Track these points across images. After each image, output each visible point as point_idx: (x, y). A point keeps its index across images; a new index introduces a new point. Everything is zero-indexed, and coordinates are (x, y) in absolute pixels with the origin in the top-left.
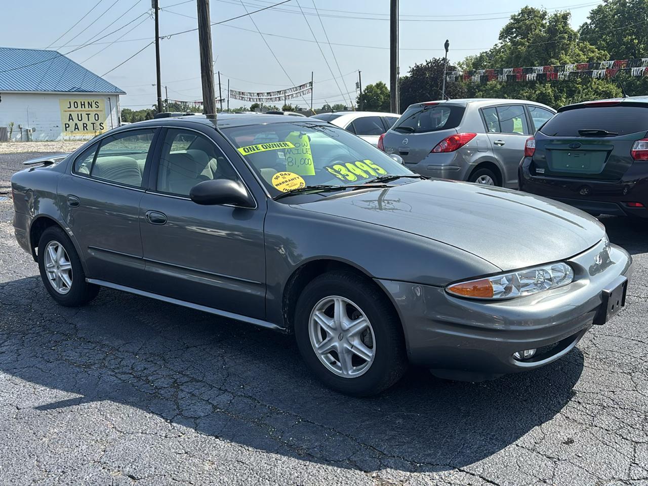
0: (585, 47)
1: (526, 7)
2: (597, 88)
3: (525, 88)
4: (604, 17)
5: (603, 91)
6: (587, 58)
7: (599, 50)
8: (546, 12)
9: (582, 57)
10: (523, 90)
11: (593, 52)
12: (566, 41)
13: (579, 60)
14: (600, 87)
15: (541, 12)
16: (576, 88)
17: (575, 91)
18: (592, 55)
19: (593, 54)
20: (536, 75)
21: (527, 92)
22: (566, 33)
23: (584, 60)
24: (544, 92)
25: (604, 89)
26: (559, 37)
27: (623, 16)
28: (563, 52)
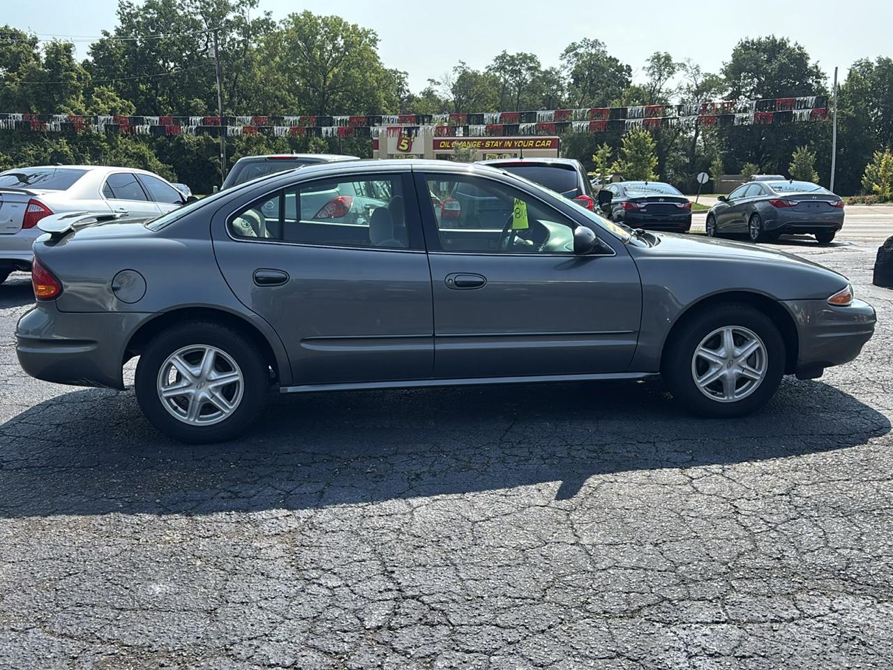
0: (103, 93)
1: (6, 26)
2: (127, 148)
3: (27, 143)
4: (111, 55)
5: (134, 153)
6: (109, 108)
7: (121, 99)
8: (36, 38)
9: (102, 105)
10: (25, 146)
11: (114, 100)
12: (74, 82)
13: (99, 110)
14: (130, 148)
15: (28, 37)
16: (101, 146)
17: (100, 151)
18: (113, 104)
19: (115, 104)
20: (149, 127)
21: (31, 149)
22: (72, 71)
23: (105, 111)
24: (59, 150)
25: (135, 150)
26: (65, 76)
27: (136, 57)
28: (74, 96)
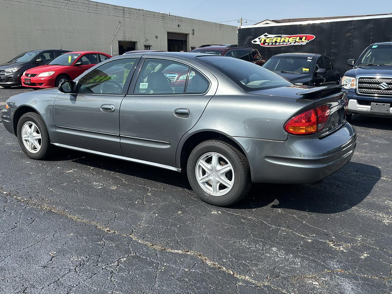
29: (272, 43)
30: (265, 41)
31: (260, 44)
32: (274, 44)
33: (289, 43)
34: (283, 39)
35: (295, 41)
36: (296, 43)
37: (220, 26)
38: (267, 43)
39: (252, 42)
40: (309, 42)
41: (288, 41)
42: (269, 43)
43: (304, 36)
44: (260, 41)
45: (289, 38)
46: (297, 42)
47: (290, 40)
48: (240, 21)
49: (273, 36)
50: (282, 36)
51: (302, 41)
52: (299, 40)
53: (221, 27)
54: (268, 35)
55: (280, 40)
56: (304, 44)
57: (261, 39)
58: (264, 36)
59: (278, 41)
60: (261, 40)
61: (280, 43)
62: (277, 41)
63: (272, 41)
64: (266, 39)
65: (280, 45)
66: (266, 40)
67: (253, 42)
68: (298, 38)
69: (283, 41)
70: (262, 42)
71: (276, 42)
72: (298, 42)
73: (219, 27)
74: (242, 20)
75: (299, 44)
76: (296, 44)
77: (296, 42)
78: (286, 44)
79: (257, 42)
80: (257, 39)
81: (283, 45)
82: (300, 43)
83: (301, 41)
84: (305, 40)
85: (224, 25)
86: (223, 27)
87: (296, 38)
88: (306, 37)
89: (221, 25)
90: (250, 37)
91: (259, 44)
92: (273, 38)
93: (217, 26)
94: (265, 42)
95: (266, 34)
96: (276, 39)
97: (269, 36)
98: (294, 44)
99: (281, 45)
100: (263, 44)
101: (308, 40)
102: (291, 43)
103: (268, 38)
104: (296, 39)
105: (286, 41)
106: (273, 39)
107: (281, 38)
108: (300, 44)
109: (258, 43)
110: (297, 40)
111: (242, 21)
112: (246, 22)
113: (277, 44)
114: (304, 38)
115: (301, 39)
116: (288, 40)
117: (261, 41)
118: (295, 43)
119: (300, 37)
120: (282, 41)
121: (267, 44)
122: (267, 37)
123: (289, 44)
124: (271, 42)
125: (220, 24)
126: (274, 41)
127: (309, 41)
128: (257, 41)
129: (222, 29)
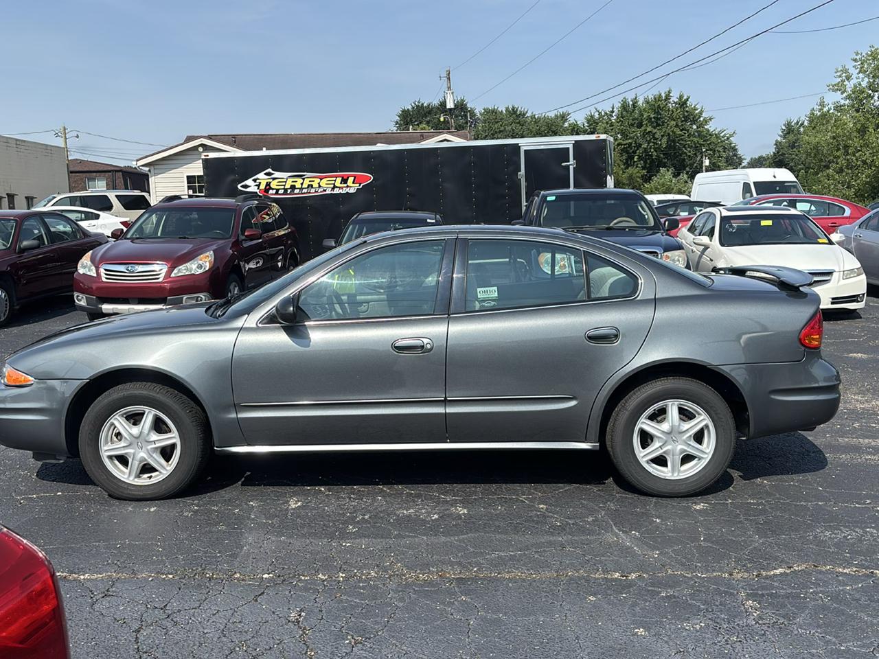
29: (286, 190)
30: (268, 184)
31: (258, 191)
32: (289, 191)
33: (321, 189)
34: (307, 182)
35: (332, 186)
36: (336, 189)
37: (16, 144)
38: (273, 189)
39: (239, 186)
40: (361, 187)
41: (320, 186)
42: (278, 190)
43: (351, 176)
44: (256, 185)
45: (321, 179)
46: (337, 187)
47: (324, 183)
48: (60, 134)
49: (285, 175)
50: (304, 175)
51: (348, 186)
52: (341, 183)
53: (20, 147)
54: (273, 174)
55: (302, 184)
56: (352, 191)
57: (258, 181)
58: (266, 174)
59: (298, 185)
60: (260, 183)
61: (301, 189)
62: (295, 186)
63: (284, 185)
64: (271, 180)
65: (302, 193)
66: (270, 183)
67: (242, 186)
68: (339, 180)
69: (309, 185)
70: (263, 187)
71: (293, 187)
72: (339, 187)
73: (15, 146)
74: (67, 131)
75: (341, 191)
76: (336, 191)
77: (335, 187)
78: (316, 192)
79: (249, 186)
80: (249, 182)
81: (310, 193)
82: (344, 189)
83: (345, 185)
84: (353, 183)
85: (25, 141)
86: (25, 147)
87: (334, 179)
88: (355, 177)
89: (18, 143)
90: (231, 177)
91: (256, 193)
92: (285, 180)
93: (9, 145)
94: (268, 187)
95: (269, 170)
96: (293, 182)
97: (277, 174)
98: (332, 192)
99: (304, 193)
100: (265, 192)
101: (360, 184)
102: (325, 191)
103: (274, 179)
104: (335, 181)
105: (315, 185)
106: (286, 182)
107: (304, 179)
108: (344, 192)
109: (253, 189)
110: (338, 184)
111: (65, 134)
112: (77, 137)
113: (297, 191)
114: (351, 179)
115: (345, 181)
116: (319, 183)
117: (258, 186)
118: (333, 189)
119: (343, 178)
120: (305, 186)
121: (274, 191)
122: (273, 176)
123: (321, 192)
124: (283, 187)
125: (17, 140)
126: (288, 186)
127: (362, 185)
128: (251, 185)
129: (22, 150)
